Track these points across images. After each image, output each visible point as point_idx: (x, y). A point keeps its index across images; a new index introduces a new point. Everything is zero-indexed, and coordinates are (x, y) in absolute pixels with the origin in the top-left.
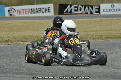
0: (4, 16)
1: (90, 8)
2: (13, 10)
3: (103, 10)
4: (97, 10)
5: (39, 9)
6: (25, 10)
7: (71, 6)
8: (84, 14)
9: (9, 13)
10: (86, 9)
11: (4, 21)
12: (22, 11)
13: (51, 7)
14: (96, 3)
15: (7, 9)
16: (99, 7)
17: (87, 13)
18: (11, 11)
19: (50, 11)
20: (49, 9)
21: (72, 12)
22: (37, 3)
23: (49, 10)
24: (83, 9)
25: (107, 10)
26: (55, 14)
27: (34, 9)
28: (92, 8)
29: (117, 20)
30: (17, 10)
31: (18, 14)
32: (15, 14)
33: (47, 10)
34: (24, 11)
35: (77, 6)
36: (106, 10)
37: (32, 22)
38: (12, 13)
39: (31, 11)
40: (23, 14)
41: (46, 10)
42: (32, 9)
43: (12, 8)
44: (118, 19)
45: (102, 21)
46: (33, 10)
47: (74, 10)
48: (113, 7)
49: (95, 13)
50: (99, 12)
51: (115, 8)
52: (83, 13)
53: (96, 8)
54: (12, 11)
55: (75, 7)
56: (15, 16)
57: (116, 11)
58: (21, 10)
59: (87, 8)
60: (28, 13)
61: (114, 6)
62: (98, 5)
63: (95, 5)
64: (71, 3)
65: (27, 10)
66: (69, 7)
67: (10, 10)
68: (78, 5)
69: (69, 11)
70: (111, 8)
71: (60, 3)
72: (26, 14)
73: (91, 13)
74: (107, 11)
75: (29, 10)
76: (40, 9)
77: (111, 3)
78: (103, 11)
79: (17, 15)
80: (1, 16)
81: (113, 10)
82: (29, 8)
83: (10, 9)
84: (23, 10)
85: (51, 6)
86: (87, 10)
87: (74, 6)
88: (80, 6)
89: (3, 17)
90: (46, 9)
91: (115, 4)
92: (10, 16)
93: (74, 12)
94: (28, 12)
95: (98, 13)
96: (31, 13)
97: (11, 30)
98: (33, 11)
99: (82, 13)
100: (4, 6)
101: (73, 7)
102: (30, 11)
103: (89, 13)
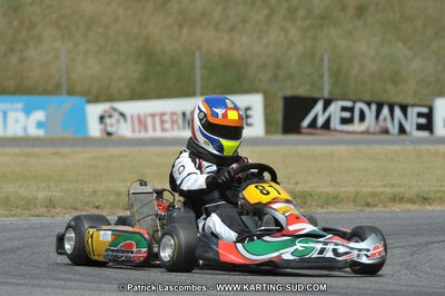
1: (398, 112)
2: (116, 115)
4: (423, 121)
6: (162, 115)
7: (326, 107)
8: (374, 133)
9: (102, 127)
10: (381, 117)
12: (149, 120)
13: (254, 108)
15: (94, 111)
16: (431, 109)
17: (386, 132)
18: (108, 121)
19: (250, 121)
20: (249, 113)
21: (332, 125)
23: (247, 117)
24: (370, 114)
26: (268, 131)
28: (405, 113)
30: (132, 117)
31: (133, 131)
32: (124, 130)
34: (157, 119)
35: (349, 104)
38: (112, 125)
39: (180, 121)
40: (154, 130)
42: (184, 114)
43: (115, 110)
46: (188, 115)
47: (338, 121)
49: (415, 133)
50: (428, 125)
52: (372, 130)
53: (420, 115)
54: (114, 120)
55: (344, 109)
58: (146, 116)
59: (385, 111)
60: (173, 127)
62: (429, 104)
64: (326, 95)
65: (167, 118)
66: (320, 106)
67: (107, 114)
68: (354, 102)
69: (321, 121)
71: (289, 93)
72: (163, 130)
73: (402, 130)
75: (175, 118)
79: (130, 135)
82: (174, 110)
83: (105, 111)
84: (153, 115)
85: (255, 102)
86: (385, 120)
87: (341, 103)
88: (359, 105)
89: (84, 139)
92: (105, 136)
93: (339, 127)
94: (173, 122)
95: (425, 134)
96: (181, 126)
99: (367, 132)
100: (83, 100)
101: (335, 108)
102: (177, 122)
103: (391, 131)
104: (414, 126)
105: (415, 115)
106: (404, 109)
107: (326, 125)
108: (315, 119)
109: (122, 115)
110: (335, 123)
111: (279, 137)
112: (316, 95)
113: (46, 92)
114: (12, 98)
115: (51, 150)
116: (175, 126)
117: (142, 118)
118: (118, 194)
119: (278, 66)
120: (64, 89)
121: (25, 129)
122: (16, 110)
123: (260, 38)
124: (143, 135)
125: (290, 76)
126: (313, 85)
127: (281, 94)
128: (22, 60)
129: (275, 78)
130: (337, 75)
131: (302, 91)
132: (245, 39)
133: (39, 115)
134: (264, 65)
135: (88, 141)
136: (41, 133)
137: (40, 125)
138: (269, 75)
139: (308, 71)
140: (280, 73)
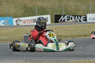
1: (79, 17)
2: (19, 20)
3: (89, 19)
4: (84, 19)
6: (29, 20)
8: (74, 22)
9: (16, 23)
10: (76, 18)
12: (26, 21)
13: (48, 18)
15: (14, 20)
16: (86, 16)
17: (77, 21)
18: (18, 22)
19: (48, 20)
20: (47, 19)
21: (65, 21)
22: (38, 15)
23: (47, 20)
24: (73, 18)
25: (92, 18)
27: (35, 19)
30: (23, 21)
31: (23, 24)
32: (21, 24)
34: (28, 21)
35: (69, 16)
38: (18, 23)
39: (33, 21)
40: (27, 23)
42: (34, 20)
43: (19, 19)
46: (35, 20)
50: (86, 20)
53: (84, 18)
54: (19, 22)
55: (67, 17)
58: (25, 20)
64: (64, 14)
65: (30, 21)
66: (62, 17)
68: (70, 16)
71: (56, 14)
72: (29, 23)
73: (80, 21)
74: (92, 20)
78: (89, 20)
82: (31, 19)
83: (17, 20)
84: (27, 20)
86: (76, 19)
88: (71, 16)
92: (17, 25)
93: (67, 21)
94: (31, 21)
96: (33, 22)
99: (73, 22)
100: (12, 17)
102: (32, 21)
103: (78, 21)
104: (83, 20)
105: (83, 18)
106: (80, 17)
107: (64, 21)
108: (62, 19)
109: (21, 20)
110: (66, 20)
111: (54, 24)
112: (62, 14)
113: (4, 16)
115: (6, 28)
116: (32, 22)
118: (21, 37)
119: (53, 8)
120: (8, 15)
123: (49, 3)
124: (25, 24)
125: (56, 11)
126: (61, 12)
127: (54, 15)
129: (53, 11)
130: (66, 10)
131: (58, 14)
132: (46, 3)
133: (3, 21)
134: (50, 8)
135: (14, 26)
136: (3, 25)
137: (3, 23)
138: (51, 11)
139: (60, 9)
140: (54, 10)
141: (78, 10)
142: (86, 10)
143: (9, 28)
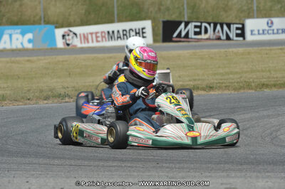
0: (53, 47)
1: (225, 27)
2: (71, 34)
3: (252, 31)
4: (239, 32)
5: (123, 31)
6: (97, 33)
7: (186, 26)
8: (213, 40)
9: (64, 41)
10: (217, 31)
11: (54, 57)
12: (90, 36)
13: (147, 28)
14: (236, 18)
16: (243, 25)
17: (219, 39)
18: (67, 37)
19: (145, 35)
20: (144, 31)
21: (190, 36)
22: (120, 21)
23: (143, 33)
24: (210, 29)
25: (259, 31)
26: (155, 41)
27: (113, 32)
28: (229, 28)
29: (280, 51)
30: (80, 35)
31: (81, 42)
33: (139, 33)
34: (94, 36)
35: (199, 24)
36: (256, 32)
37: (111, 57)
38: (69, 40)
39: (107, 36)
40: (93, 41)
41: (136, 33)
42: (108, 32)
43: (71, 31)
44: (281, 49)
45: (249, 53)
46: (111, 33)
47: (193, 33)
48: (270, 25)
49: (235, 38)
50: (242, 35)
51: (275, 27)
52: (211, 37)
53: (237, 29)
54: (70, 37)
55: (196, 27)
56: (75, 46)
57: (278, 33)
59: (219, 27)
60: (102, 40)
61: (272, 23)
62: (241, 22)
63: (234, 22)
64: (186, 20)
65: (99, 35)
66: (183, 25)
67: (66, 34)
68: (201, 23)
69: (183, 34)
70: (267, 28)
71: (165, 20)
72: (97, 41)
73: (228, 38)
74: (259, 34)
75: (103, 34)
76: (126, 31)
77: (266, 17)
78: (252, 34)
79: (79, 45)
80: (49, 47)
81: (270, 32)
82: (103, 30)
83: (65, 32)
84: (91, 34)
85: (147, 25)
86: (219, 31)
87: (194, 24)
88: (204, 24)
89: (51, 49)
90: (137, 31)
91: (275, 20)
92: (67, 47)
93: (194, 37)
94: (102, 37)
95: (241, 39)
96: (107, 39)
97: (70, 74)
98: (111, 35)
99: (209, 39)
100: (53, 26)
101: (191, 26)
102: (105, 37)
103: (222, 38)
104: (235, 34)
105: (235, 29)
106: (229, 26)
108: (180, 32)
109: (75, 34)
112: (182, 20)
114: (15, 27)
116: (104, 39)
117: (86, 35)
119: (161, 4)
120: (43, 21)
121: (22, 44)
122: (17, 33)
124: (86, 45)
125: (168, 9)
126: (180, 13)
127: (161, 19)
128: (21, 5)
129: (160, 9)
130: (193, 8)
131: (174, 17)
133: (30, 36)
134: (154, 3)
136: (30, 46)
137: (30, 41)
138: (156, 9)
139: (177, 6)
140: (162, 8)
141: (226, 9)
142: (245, 8)
143: (35, 58)
